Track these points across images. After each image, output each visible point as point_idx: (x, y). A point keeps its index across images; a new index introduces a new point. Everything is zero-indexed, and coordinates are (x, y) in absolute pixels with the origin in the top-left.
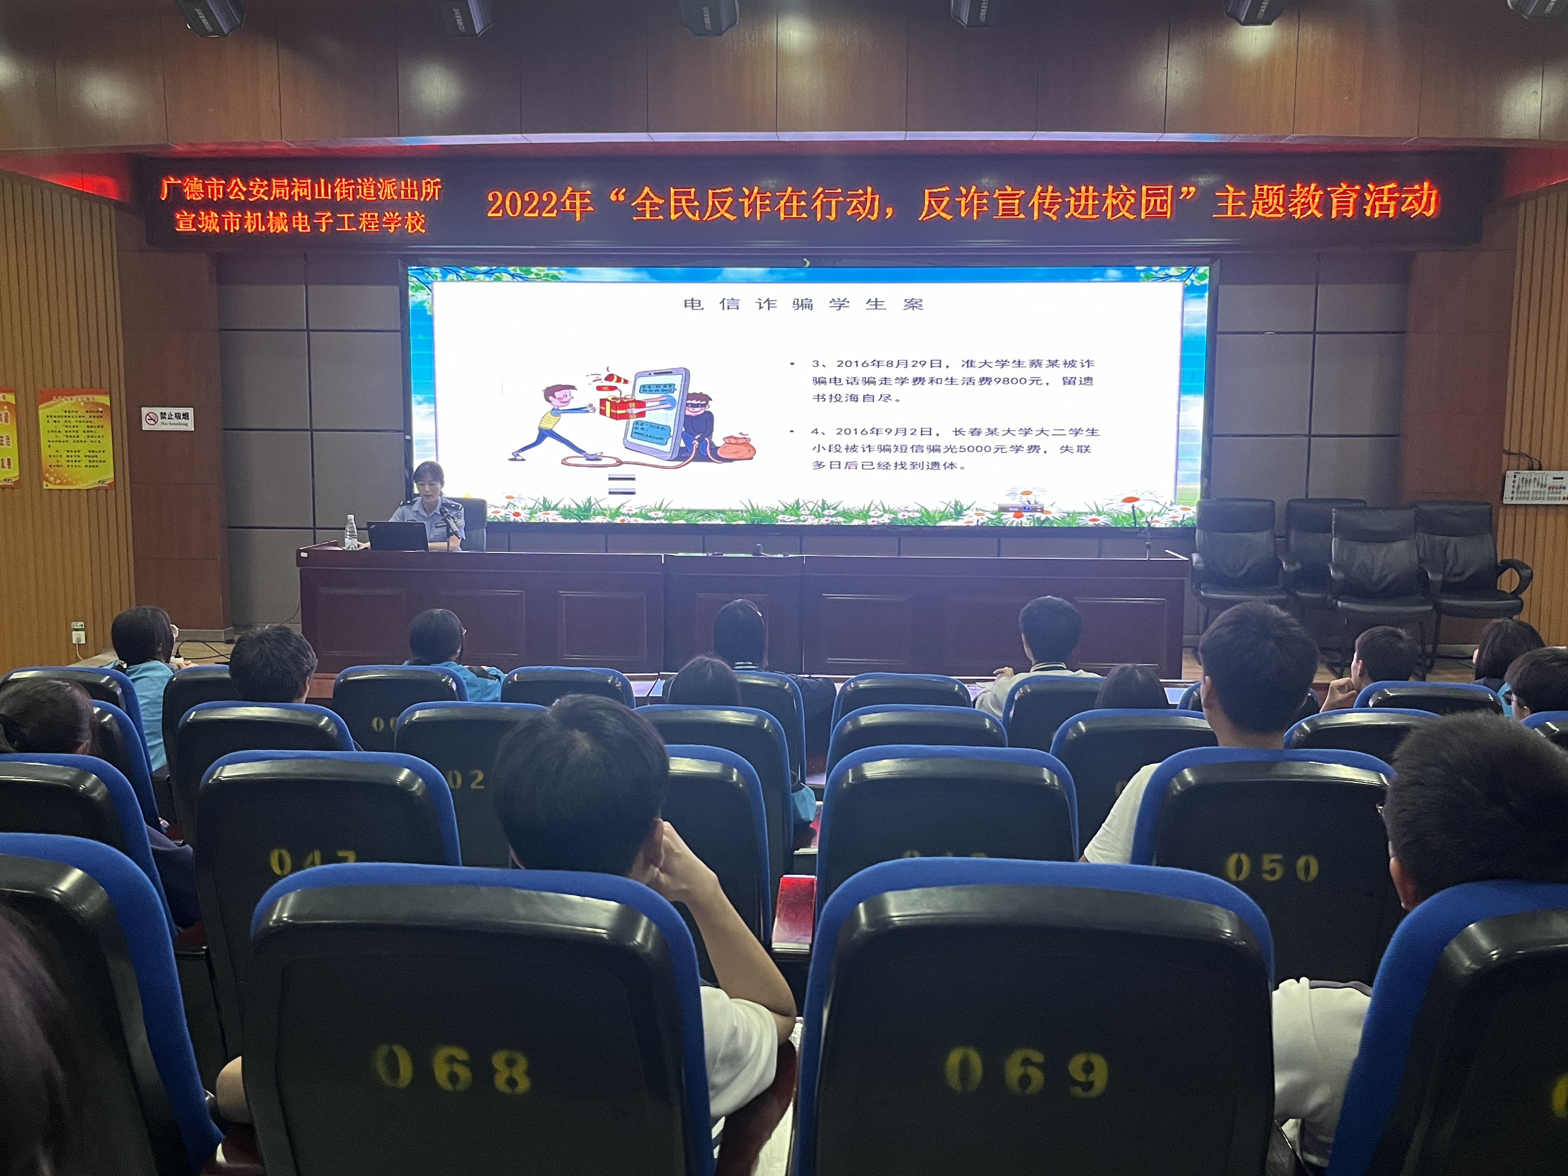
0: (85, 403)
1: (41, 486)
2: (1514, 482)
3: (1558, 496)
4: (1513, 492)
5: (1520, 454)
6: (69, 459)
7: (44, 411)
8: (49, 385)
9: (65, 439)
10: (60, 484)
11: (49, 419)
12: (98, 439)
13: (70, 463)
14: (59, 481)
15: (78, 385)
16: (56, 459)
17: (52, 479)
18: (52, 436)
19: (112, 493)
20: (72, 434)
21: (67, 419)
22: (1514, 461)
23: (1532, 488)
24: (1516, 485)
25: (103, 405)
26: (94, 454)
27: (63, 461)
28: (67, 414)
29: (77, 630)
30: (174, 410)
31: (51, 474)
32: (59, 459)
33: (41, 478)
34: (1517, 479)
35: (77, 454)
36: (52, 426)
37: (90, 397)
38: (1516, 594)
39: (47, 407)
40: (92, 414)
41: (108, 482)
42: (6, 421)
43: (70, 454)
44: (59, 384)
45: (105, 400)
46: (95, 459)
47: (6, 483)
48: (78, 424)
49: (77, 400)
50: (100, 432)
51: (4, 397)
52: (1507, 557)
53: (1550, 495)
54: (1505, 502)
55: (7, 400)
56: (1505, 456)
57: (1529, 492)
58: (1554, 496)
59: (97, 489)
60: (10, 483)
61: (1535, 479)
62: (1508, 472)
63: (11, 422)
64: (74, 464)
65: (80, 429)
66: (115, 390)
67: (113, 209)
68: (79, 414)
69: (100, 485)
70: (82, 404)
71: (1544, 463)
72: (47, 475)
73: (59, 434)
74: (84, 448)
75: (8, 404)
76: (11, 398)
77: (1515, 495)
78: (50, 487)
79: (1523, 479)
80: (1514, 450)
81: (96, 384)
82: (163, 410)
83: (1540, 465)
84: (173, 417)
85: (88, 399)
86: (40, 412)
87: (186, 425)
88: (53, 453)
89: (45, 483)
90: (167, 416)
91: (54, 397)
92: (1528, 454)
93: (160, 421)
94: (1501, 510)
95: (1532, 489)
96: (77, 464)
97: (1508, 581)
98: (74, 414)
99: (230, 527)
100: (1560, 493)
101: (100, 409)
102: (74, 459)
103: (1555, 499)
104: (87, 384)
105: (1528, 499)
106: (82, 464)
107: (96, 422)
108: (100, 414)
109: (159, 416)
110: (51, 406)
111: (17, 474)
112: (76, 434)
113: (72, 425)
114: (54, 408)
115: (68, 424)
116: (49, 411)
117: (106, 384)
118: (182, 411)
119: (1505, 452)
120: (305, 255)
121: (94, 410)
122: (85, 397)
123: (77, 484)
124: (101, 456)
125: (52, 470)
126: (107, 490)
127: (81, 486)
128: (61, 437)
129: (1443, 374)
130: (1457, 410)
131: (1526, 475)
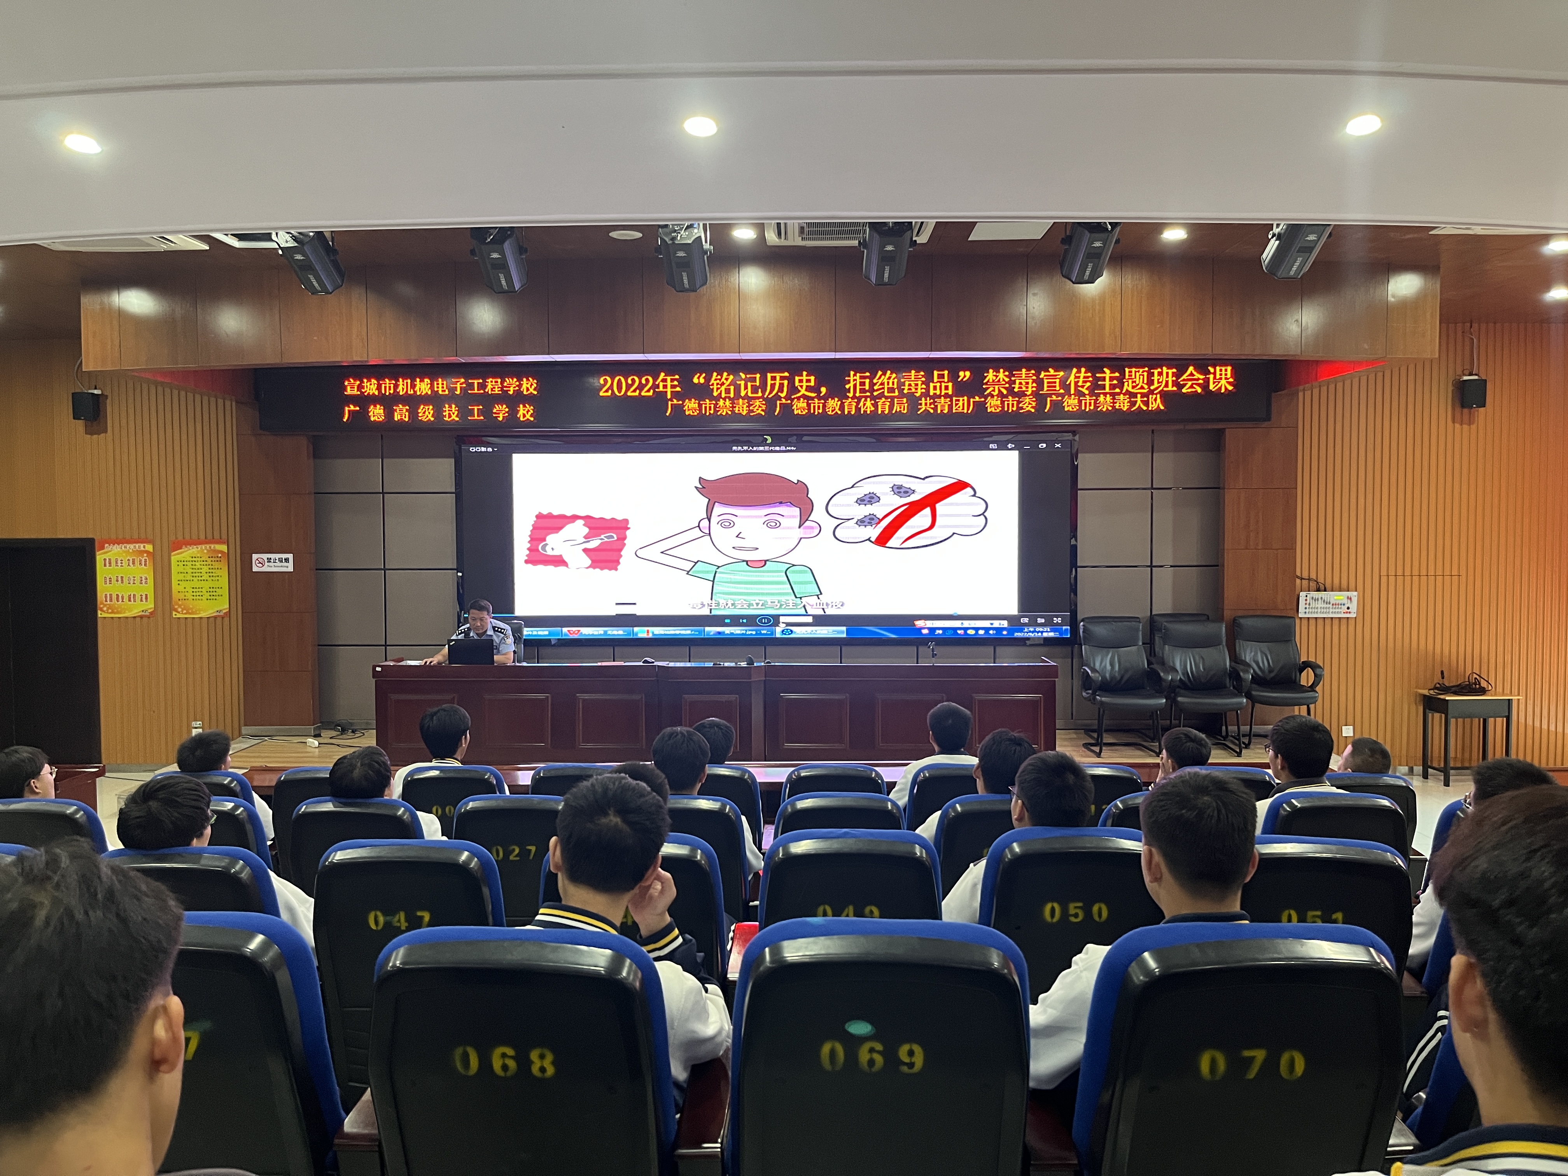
0: (207, 550)
1: (171, 614)
2: (1306, 600)
3: (1339, 610)
4: (1306, 608)
5: (1309, 579)
6: (194, 594)
7: (175, 558)
8: (180, 538)
9: (192, 578)
10: (185, 614)
11: (179, 563)
12: (217, 578)
13: (195, 598)
14: (185, 611)
15: (202, 537)
16: (184, 594)
17: (180, 610)
18: (181, 577)
19: (227, 620)
20: (197, 574)
21: (194, 563)
22: (1305, 585)
23: (1320, 604)
24: (1308, 602)
25: (221, 552)
26: (214, 590)
27: (189, 596)
28: (194, 559)
29: (196, 728)
30: (278, 556)
31: (180, 606)
32: (186, 594)
33: (172, 609)
34: (1308, 598)
35: (200, 590)
36: (181, 569)
37: (212, 546)
38: (1312, 688)
39: (178, 554)
40: (213, 559)
41: (224, 611)
42: (145, 565)
43: (194, 590)
44: (187, 537)
45: (224, 548)
46: (214, 594)
47: (143, 613)
48: (202, 567)
49: (201, 548)
50: (218, 572)
51: (144, 547)
52: (1304, 659)
53: (1334, 610)
54: (1300, 616)
55: (147, 548)
56: (1298, 581)
57: (1317, 608)
58: (1337, 610)
59: (215, 617)
60: (147, 614)
61: (1322, 598)
62: (1301, 594)
63: (149, 565)
64: (198, 597)
65: (204, 571)
66: (231, 540)
67: (234, 403)
68: (202, 559)
69: (218, 614)
70: (205, 551)
71: (1328, 586)
72: (176, 607)
73: (185, 574)
74: (206, 585)
75: (147, 552)
76: (149, 547)
77: (1307, 610)
78: (179, 616)
79: (1312, 598)
80: (1305, 575)
81: (217, 536)
82: (269, 556)
83: (1325, 588)
84: (277, 561)
85: (210, 547)
86: (172, 558)
87: (287, 567)
88: (181, 588)
89: (174, 613)
90: (272, 561)
91: (184, 547)
92: (1315, 578)
93: (267, 564)
94: (1298, 621)
95: (1319, 606)
96: (200, 598)
97: (1306, 678)
98: (199, 559)
99: (319, 645)
100: (1341, 608)
101: (220, 555)
102: (198, 594)
103: (1338, 612)
104: (210, 536)
105: (1317, 612)
106: (204, 598)
107: (216, 565)
108: (219, 559)
109: (266, 561)
110: (181, 553)
111: (153, 606)
112: (200, 574)
113: (196, 567)
114: (183, 555)
115: (194, 567)
116: (179, 557)
117: (224, 536)
118: (284, 556)
119: (1298, 577)
120: (382, 436)
121: (214, 555)
122: (208, 546)
123: (199, 613)
124: (219, 591)
125: (180, 603)
126: (223, 618)
127: (203, 615)
128: (189, 577)
129: (1249, 519)
130: (1261, 547)
131: (1314, 595)
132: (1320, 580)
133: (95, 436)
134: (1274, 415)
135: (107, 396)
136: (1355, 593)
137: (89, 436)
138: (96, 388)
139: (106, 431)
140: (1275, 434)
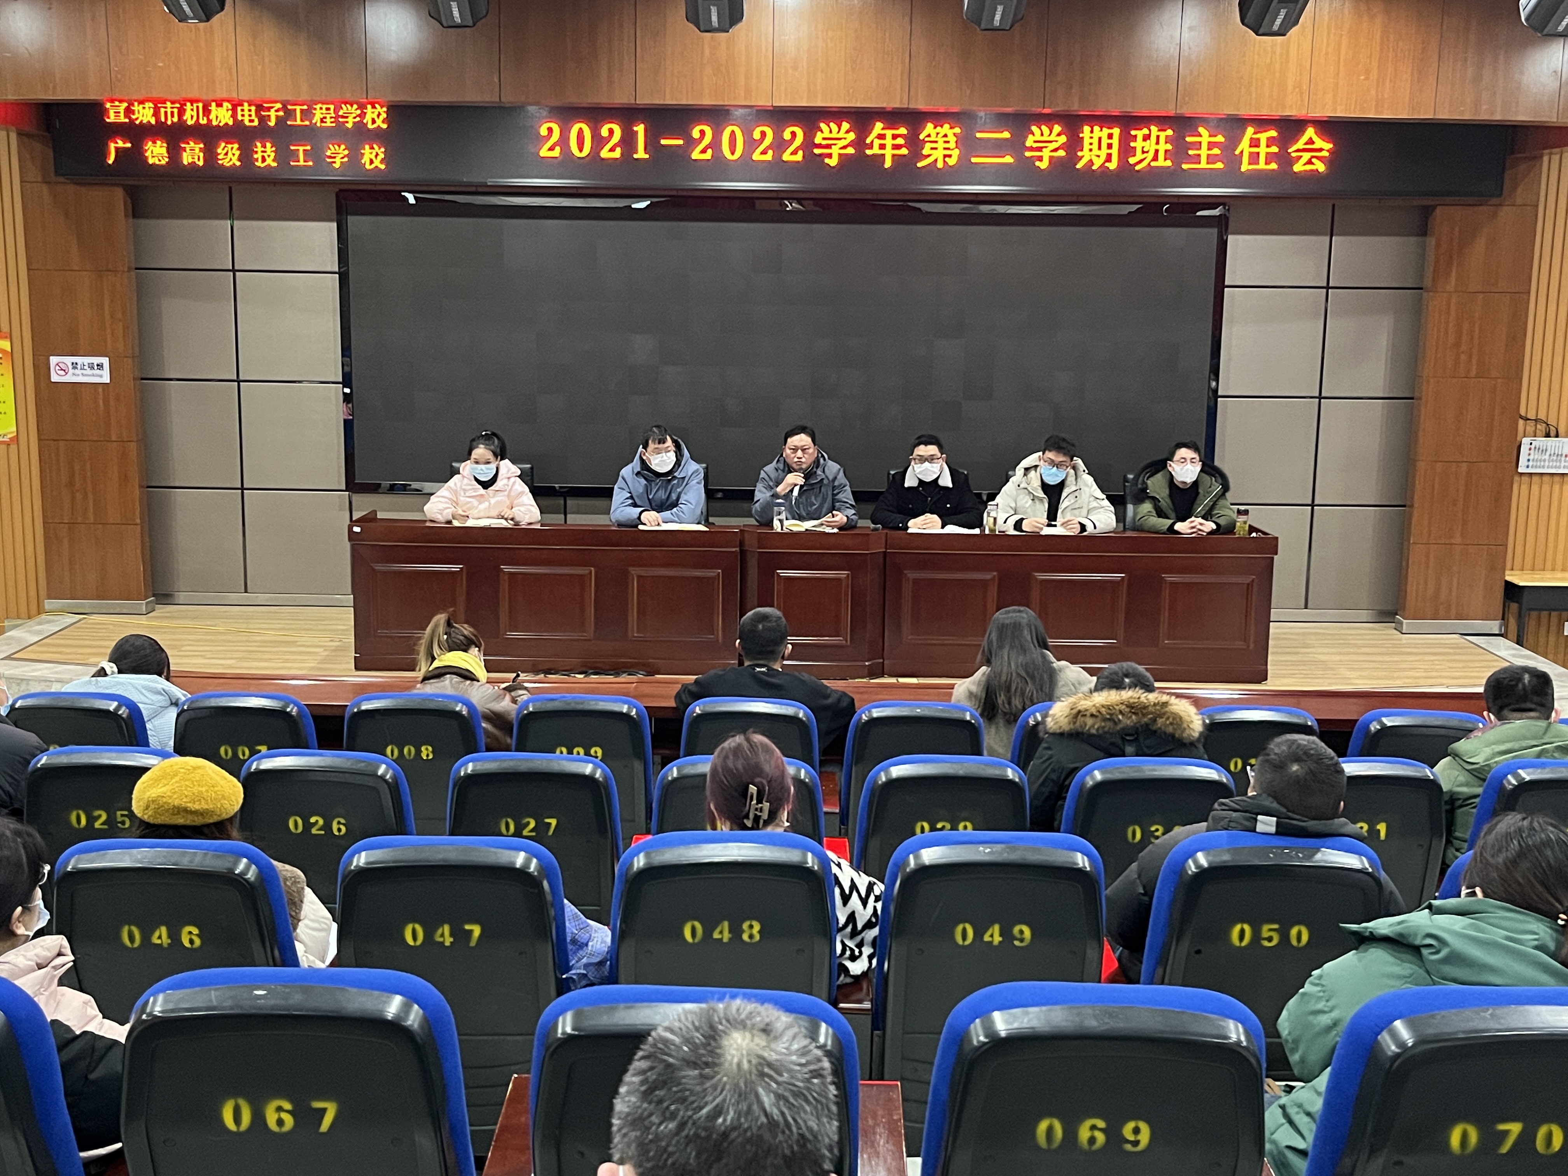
2: (1530, 449)
4: (1529, 460)
5: (1537, 420)
22: (1530, 428)
23: (1549, 455)
24: (1532, 452)
25: (3, 351)
30: (86, 360)
34: (1533, 447)
41: (10, 435)
45: (6, 345)
50: (1, 380)
56: (1521, 422)
57: (1545, 460)
61: (1551, 446)
62: (1524, 440)
66: (17, 334)
69: (2, 439)
71: (1562, 429)
77: (1531, 463)
79: (1539, 446)
80: (1531, 415)
82: (75, 359)
83: (1557, 432)
84: (86, 367)
87: (101, 376)
90: (79, 367)
92: (1545, 420)
93: (71, 371)
94: (1516, 478)
95: (1548, 458)
99: (149, 487)
101: (1, 356)
105: (1543, 467)
109: (70, 367)
117: (5, 328)
118: (96, 360)
119: (1521, 417)
124: (2, 407)
126: (9, 442)
129: (1459, 337)
130: (1473, 373)
131: (1541, 441)
132: (1552, 421)
134: (1507, 191)
140: (1506, 214)
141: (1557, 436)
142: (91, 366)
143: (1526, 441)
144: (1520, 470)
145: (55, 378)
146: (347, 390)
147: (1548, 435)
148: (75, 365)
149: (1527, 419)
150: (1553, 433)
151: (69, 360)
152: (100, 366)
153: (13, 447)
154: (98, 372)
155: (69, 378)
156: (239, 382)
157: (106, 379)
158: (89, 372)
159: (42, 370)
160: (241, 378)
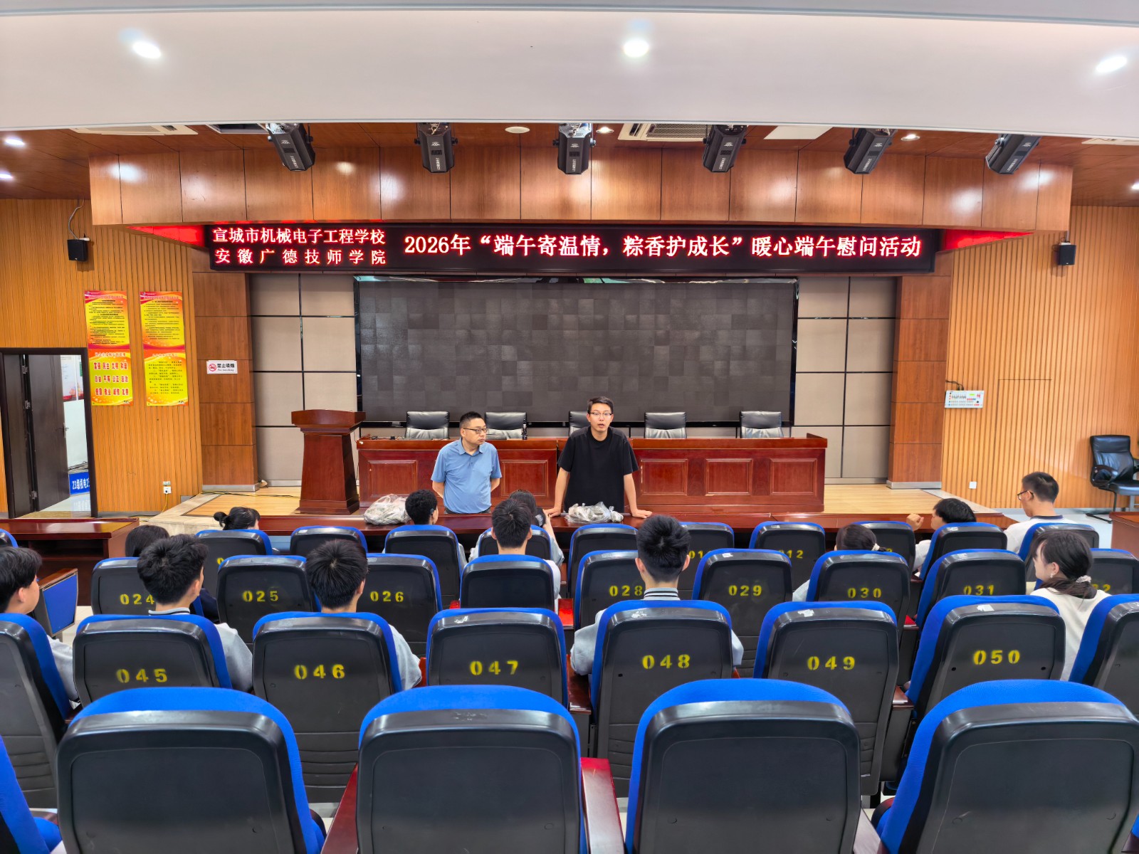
1: (145, 404)
2: (950, 396)
3: (972, 403)
4: (950, 402)
5: (952, 382)
6: (162, 389)
7: (148, 362)
9: (160, 378)
11: (150, 366)
12: (179, 378)
13: (162, 392)
14: (155, 402)
16: (154, 389)
17: (152, 400)
18: (152, 376)
20: (164, 375)
21: (161, 366)
22: (950, 386)
23: (959, 399)
24: (952, 397)
25: (182, 359)
26: (177, 386)
27: (158, 390)
28: (161, 363)
29: (166, 486)
30: (226, 362)
31: (152, 398)
32: (156, 389)
33: (145, 400)
34: (952, 395)
35: (166, 386)
36: (152, 370)
39: (149, 360)
40: (175, 364)
41: (185, 402)
42: (126, 368)
43: (162, 386)
45: (184, 356)
46: (177, 389)
47: (125, 403)
48: (167, 369)
49: (167, 356)
50: (180, 373)
51: (124, 354)
53: (968, 403)
55: (127, 356)
56: (945, 383)
57: (958, 402)
58: (970, 403)
59: (178, 406)
60: (128, 403)
61: (960, 395)
63: (129, 368)
64: (165, 391)
65: (168, 372)
66: (189, 350)
67: (188, 248)
68: (168, 363)
69: (180, 403)
70: (170, 358)
71: (965, 386)
72: (149, 398)
73: (155, 375)
74: (171, 383)
75: (127, 358)
76: (129, 356)
78: (151, 405)
80: (950, 379)
82: (219, 362)
84: (225, 366)
85: (173, 355)
86: (145, 363)
87: (233, 370)
88: (152, 385)
90: (222, 366)
91: (154, 354)
92: (956, 381)
93: (217, 368)
94: (944, 411)
96: (167, 391)
98: (165, 364)
99: (256, 426)
101: (180, 361)
102: (164, 389)
103: (970, 405)
105: (957, 405)
106: (170, 392)
107: (178, 368)
108: (180, 363)
109: (217, 365)
110: (152, 359)
111: (131, 398)
112: (166, 375)
113: (163, 370)
114: (154, 360)
115: (161, 369)
116: (151, 362)
118: (231, 362)
119: (946, 381)
120: (299, 275)
121: (176, 361)
122: (171, 355)
123: (166, 403)
124: (181, 387)
125: (152, 395)
126: (184, 406)
127: (168, 404)
128: (157, 376)
129: (915, 340)
130: (922, 359)
131: (956, 393)
132: (960, 382)
133: (85, 273)
134: (936, 269)
135: (93, 243)
136: (983, 392)
137: (80, 273)
138: (85, 237)
139: (93, 269)
140: (936, 281)
141: (963, 389)
142: (228, 366)
143: (948, 392)
144: (946, 407)
145: (209, 372)
146: (359, 376)
147: (958, 389)
148: (219, 365)
149: (948, 381)
150: (960, 388)
151: (216, 362)
152: (233, 365)
153: (187, 407)
154: (231, 368)
155: (217, 372)
156: (303, 372)
157: (235, 371)
158: (227, 368)
159: (202, 368)
160: (305, 370)
